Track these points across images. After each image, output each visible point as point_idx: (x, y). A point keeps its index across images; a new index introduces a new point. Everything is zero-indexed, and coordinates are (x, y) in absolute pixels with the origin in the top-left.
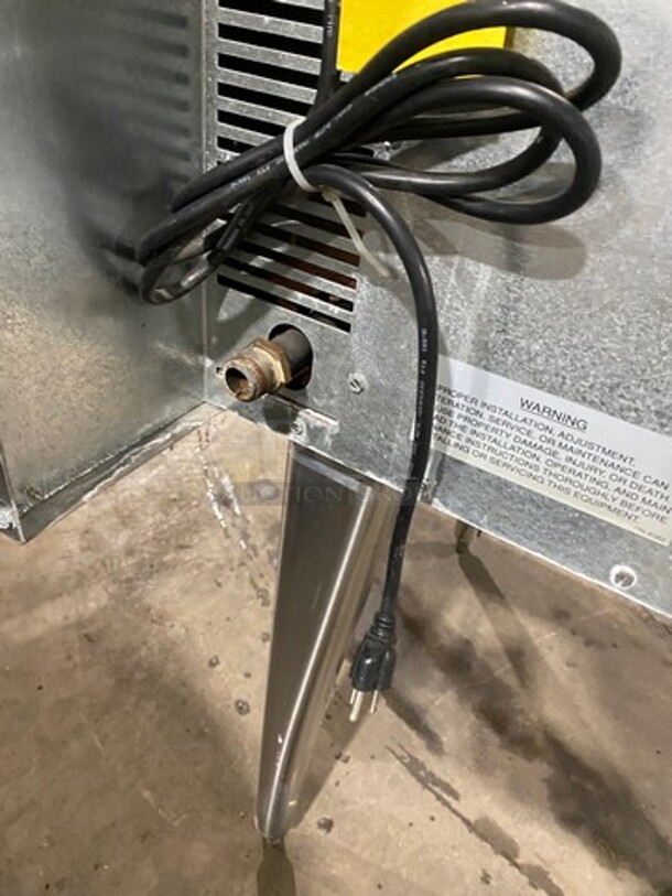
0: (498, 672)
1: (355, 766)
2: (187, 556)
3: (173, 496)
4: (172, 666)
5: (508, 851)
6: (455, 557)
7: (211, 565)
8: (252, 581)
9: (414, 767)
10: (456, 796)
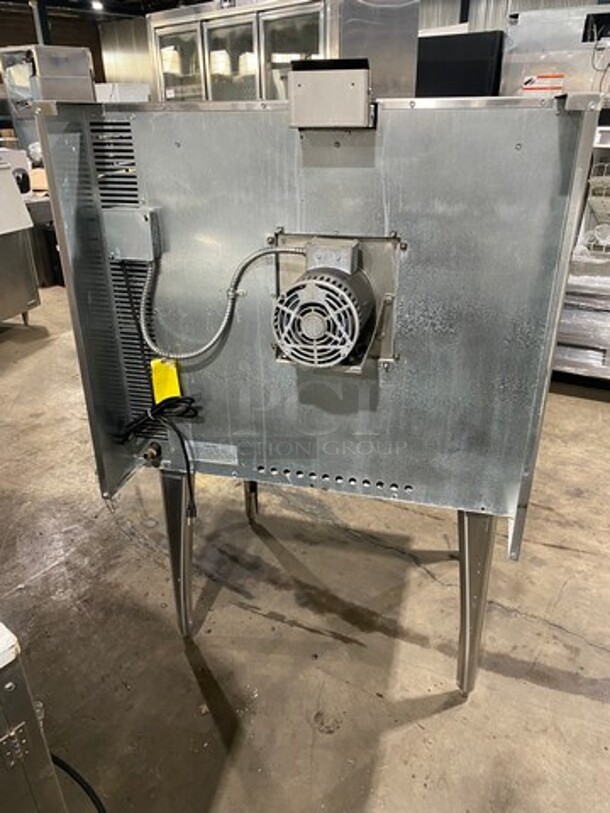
0: (273, 564)
1: (216, 611)
2: (120, 560)
3: (105, 537)
4: (128, 601)
5: (281, 618)
6: (250, 526)
7: (133, 560)
8: (155, 561)
9: (241, 605)
10: (259, 609)
